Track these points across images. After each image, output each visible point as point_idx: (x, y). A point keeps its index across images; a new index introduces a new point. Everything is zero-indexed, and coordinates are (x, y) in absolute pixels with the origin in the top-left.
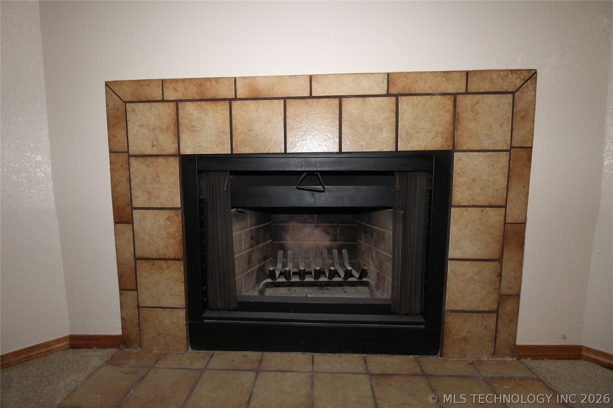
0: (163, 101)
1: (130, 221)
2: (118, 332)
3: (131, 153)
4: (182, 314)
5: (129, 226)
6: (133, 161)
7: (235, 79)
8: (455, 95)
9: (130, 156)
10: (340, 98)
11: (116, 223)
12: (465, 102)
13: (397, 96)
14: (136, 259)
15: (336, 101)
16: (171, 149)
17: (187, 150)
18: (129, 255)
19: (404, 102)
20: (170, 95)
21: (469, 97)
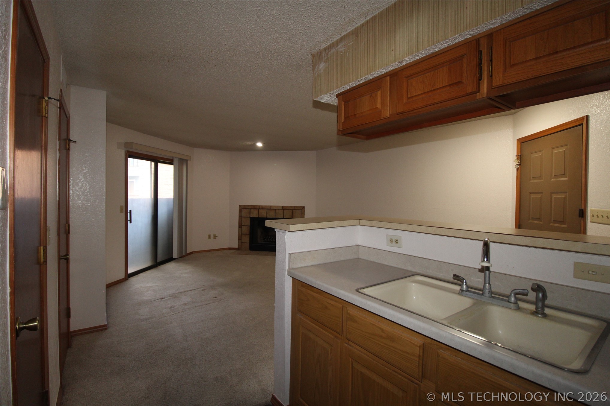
0: (248, 209)
1: (241, 228)
2: (237, 247)
3: (243, 216)
4: (249, 244)
5: (241, 229)
6: (243, 218)
7: (259, 206)
8: (292, 210)
9: (242, 217)
10: (275, 209)
11: (239, 228)
12: (294, 211)
13: (284, 209)
14: (242, 234)
15: (274, 210)
16: (249, 216)
17: (251, 217)
18: (241, 233)
19: (285, 211)
20: (249, 208)
21: (294, 210)
